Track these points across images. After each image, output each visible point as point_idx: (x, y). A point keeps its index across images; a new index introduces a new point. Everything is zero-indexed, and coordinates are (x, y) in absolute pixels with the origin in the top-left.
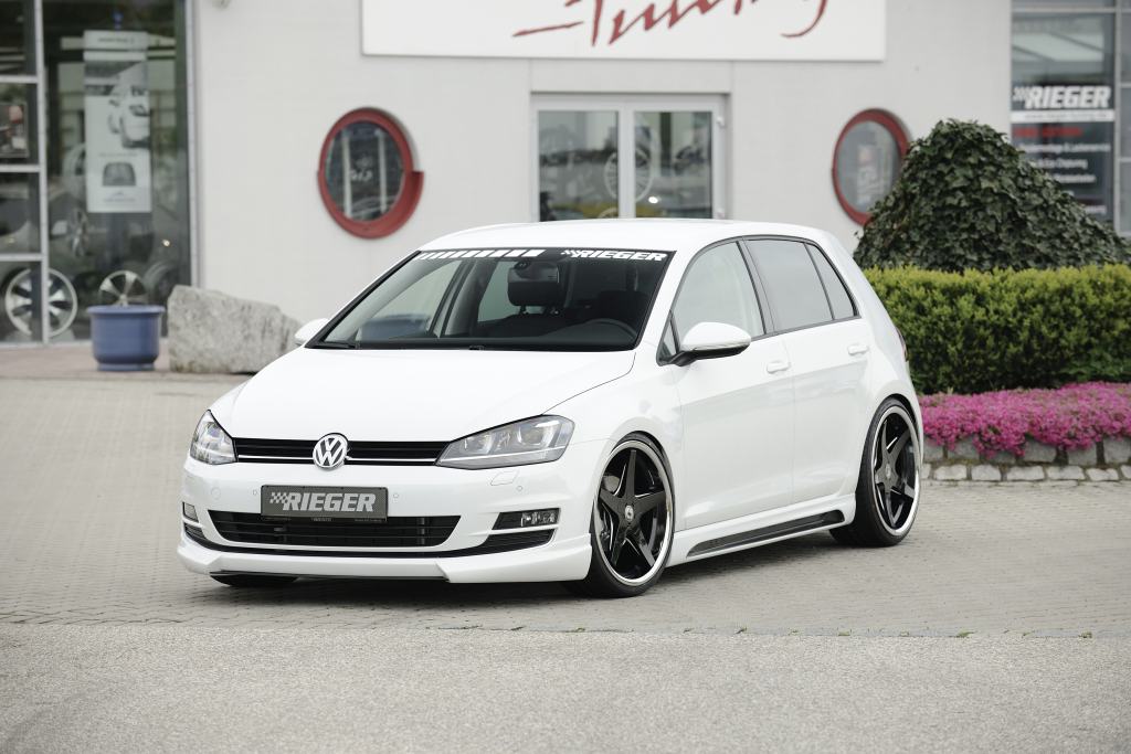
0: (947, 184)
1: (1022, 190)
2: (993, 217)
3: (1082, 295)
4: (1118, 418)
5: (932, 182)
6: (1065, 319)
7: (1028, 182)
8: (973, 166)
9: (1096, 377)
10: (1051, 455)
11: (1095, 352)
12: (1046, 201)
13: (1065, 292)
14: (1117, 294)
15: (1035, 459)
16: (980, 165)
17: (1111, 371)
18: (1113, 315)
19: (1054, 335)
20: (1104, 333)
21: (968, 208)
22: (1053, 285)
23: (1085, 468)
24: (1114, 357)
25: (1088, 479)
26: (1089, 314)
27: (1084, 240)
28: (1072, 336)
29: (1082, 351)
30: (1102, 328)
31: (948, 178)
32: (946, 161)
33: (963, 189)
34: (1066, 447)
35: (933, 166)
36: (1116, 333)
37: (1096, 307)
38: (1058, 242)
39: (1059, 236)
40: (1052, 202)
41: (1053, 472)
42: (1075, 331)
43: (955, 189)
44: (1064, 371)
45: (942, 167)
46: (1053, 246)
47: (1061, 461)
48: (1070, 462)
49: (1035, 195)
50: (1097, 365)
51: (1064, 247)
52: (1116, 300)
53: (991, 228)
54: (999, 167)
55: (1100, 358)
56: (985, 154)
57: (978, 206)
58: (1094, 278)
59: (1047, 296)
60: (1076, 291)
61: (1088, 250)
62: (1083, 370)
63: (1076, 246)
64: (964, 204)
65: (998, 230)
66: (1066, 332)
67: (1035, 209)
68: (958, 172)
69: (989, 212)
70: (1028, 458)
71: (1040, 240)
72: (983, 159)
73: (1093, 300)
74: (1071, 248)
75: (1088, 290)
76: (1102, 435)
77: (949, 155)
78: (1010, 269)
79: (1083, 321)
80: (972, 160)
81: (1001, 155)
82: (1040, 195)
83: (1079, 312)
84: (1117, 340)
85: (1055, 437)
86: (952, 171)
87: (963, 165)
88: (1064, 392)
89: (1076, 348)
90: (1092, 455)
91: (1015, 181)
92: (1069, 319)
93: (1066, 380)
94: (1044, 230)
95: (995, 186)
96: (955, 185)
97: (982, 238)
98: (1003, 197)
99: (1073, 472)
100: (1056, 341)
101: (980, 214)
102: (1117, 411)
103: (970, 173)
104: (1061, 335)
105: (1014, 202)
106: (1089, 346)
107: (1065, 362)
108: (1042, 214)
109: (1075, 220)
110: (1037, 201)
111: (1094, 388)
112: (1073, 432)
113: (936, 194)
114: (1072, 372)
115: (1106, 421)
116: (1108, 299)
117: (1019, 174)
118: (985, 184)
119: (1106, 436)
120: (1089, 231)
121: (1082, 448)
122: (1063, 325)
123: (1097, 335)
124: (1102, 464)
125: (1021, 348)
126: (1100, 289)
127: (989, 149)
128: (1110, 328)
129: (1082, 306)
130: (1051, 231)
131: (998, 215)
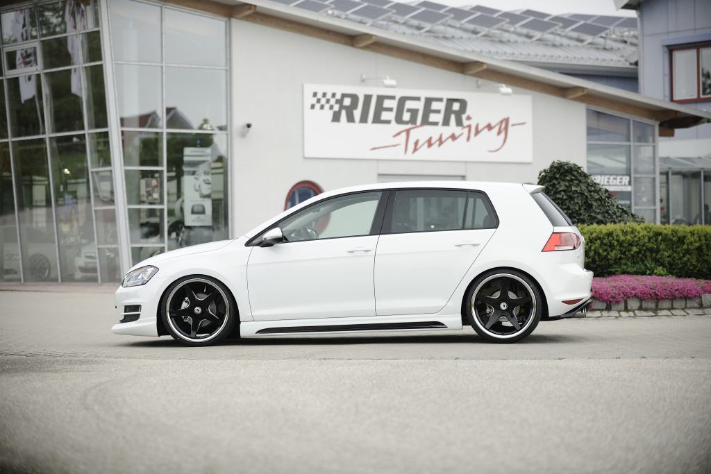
0: (557, 189)
1: (590, 192)
2: (578, 203)
3: (617, 236)
4: (634, 289)
5: (551, 188)
6: (610, 247)
7: (593, 188)
8: (568, 181)
9: (624, 273)
10: (604, 306)
11: (623, 261)
12: (601, 197)
13: (610, 234)
14: (633, 236)
15: (597, 307)
16: (572, 180)
17: (630, 270)
18: (631, 245)
19: (605, 254)
20: (627, 253)
21: (566, 199)
22: (605, 231)
23: (619, 312)
24: (631, 263)
25: (620, 316)
26: (621, 244)
27: (618, 214)
28: (613, 254)
29: (618, 261)
30: (626, 251)
31: (557, 186)
32: (556, 179)
33: (564, 191)
34: (610, 302)
35: (550, 181)
36: (632, 252)
37: (623, 241)
38: (606, 215)
39: (607, 212)
40: (603, 198)
41: (605, 313)
42: (614, 252)
43: (561, 191)
44: (609, 270)
45: (555, 181)
46: (604, 217)
47: (609, 309)
48: (613, 309)
49: (596, 194)
50: (624, 267)
51: (609, 217)
52: (632, 238)
53: (577, 208)
54: (580, 181)
55: (626, 264)
56: (574, 176)
57: (571, 198)
58: (623, 228)
59: (602, 236)
60: (615, 234)
61: (619, 218)
62: (618, 269)
63: (614, 217)
64: (565, 197)
65: (580, 209)
66: (610, 253)
67: (596, 200)
68: (562, 183)
69: (576, 201)
70: (593, 307)
71: (598, 213)
72: (573, 178)
73: (622, 238)
74: (612, 218)
75: (620, 234)
76: (627, 297)
77: (558, 176)
78: (586, 225)
79: (618, 248)
80: (568, 178)
81: (581, 176)
82: (598, 194)
83: (616, 243)
84: (633, 256)
85: (606, 298)
86: (559, 183)
87: (564, 180)
88: (610, 279)
89: (615, 260)
90: (622, 306)
91: (587, 187)
92: (612, 246)
93: (611, 274)
94: (600, 210)
95: (578, 189)
96: (561, 189)
97: (573, 212)
98: (582, 194)
99: (614, 313)
100: (606, 256)
101: (572, 202)
102: (633, 285)
103: (567, 184)
104: (608, 254)
105: (586, 196)
106: (621, 258)
107: (610, 266)
108: (599, 203)
109: (614, 206)
110: (597, 197)
111: (623, 277)
112: (614, 295)
113: (552, 192)
114: (613, 270)
115: (628, 290)
116: (629, 237)
117: (589, 185)
118: (574, 189)
119: (628, 297)
120: (620, 211)
121: (618, 302)
122: (609, 249)
123: (624, 254)
124: (626, 310)
125: (590, 260)
126: (625, 233)
127: (575, 173)
128: (629, 251)
129: (617, 241)
130: (603, 210)
131: (580, 202)
